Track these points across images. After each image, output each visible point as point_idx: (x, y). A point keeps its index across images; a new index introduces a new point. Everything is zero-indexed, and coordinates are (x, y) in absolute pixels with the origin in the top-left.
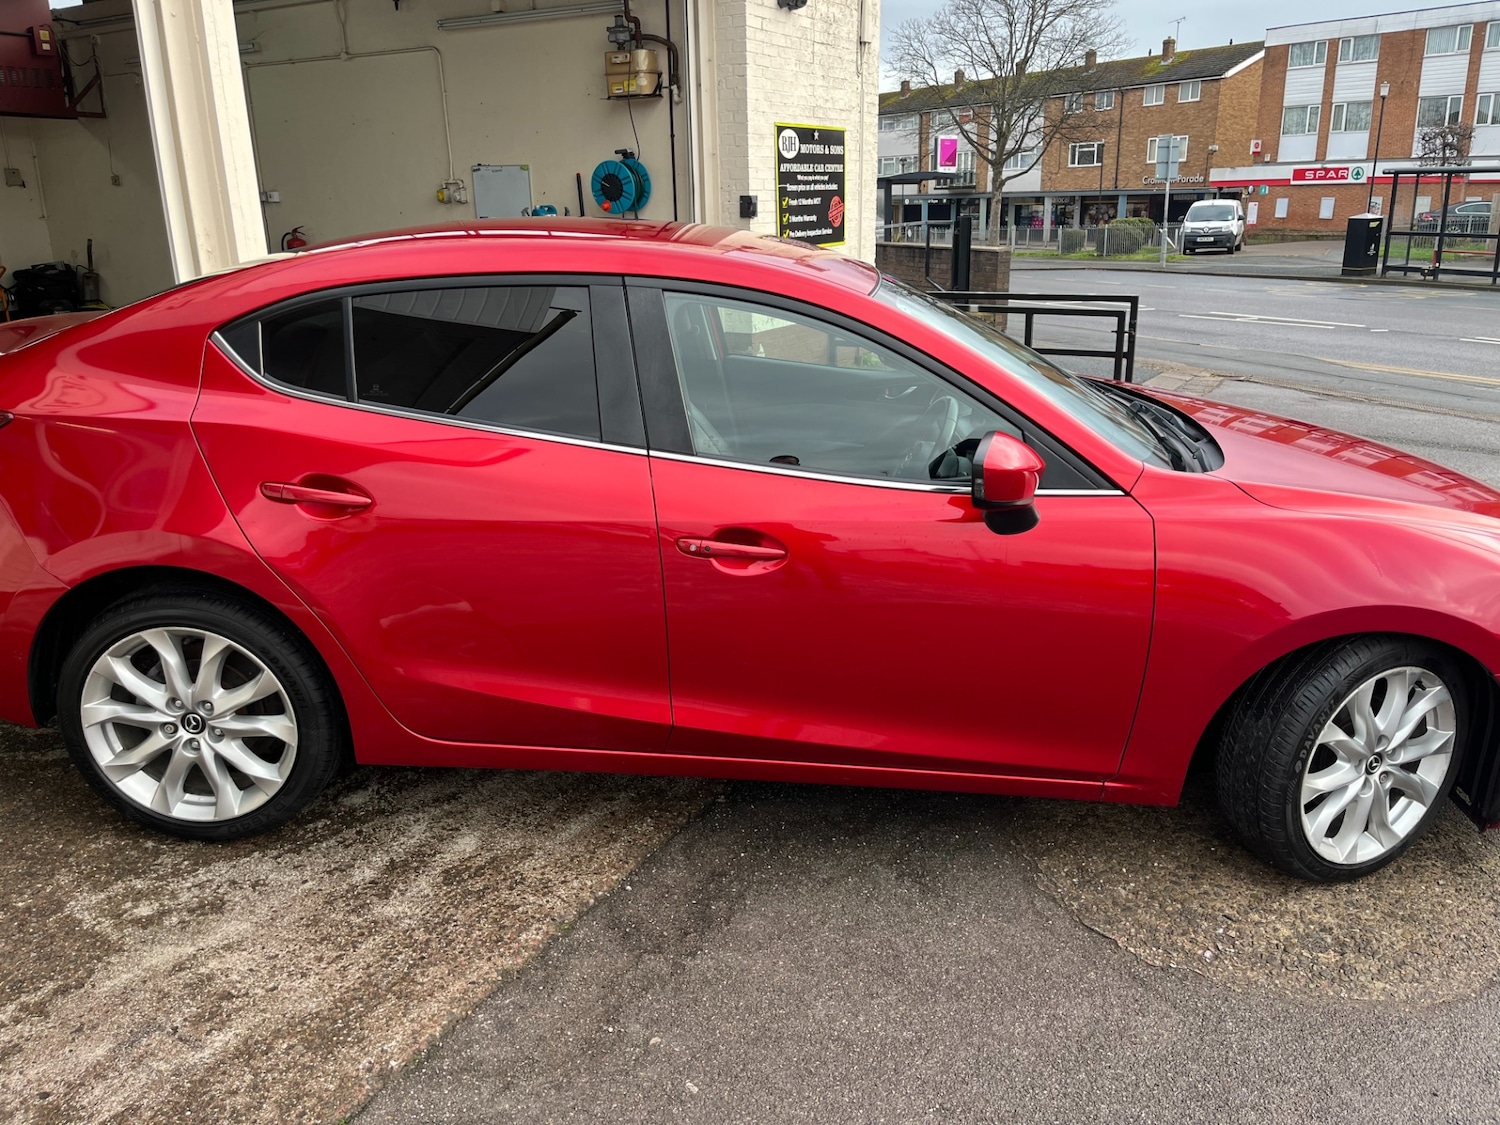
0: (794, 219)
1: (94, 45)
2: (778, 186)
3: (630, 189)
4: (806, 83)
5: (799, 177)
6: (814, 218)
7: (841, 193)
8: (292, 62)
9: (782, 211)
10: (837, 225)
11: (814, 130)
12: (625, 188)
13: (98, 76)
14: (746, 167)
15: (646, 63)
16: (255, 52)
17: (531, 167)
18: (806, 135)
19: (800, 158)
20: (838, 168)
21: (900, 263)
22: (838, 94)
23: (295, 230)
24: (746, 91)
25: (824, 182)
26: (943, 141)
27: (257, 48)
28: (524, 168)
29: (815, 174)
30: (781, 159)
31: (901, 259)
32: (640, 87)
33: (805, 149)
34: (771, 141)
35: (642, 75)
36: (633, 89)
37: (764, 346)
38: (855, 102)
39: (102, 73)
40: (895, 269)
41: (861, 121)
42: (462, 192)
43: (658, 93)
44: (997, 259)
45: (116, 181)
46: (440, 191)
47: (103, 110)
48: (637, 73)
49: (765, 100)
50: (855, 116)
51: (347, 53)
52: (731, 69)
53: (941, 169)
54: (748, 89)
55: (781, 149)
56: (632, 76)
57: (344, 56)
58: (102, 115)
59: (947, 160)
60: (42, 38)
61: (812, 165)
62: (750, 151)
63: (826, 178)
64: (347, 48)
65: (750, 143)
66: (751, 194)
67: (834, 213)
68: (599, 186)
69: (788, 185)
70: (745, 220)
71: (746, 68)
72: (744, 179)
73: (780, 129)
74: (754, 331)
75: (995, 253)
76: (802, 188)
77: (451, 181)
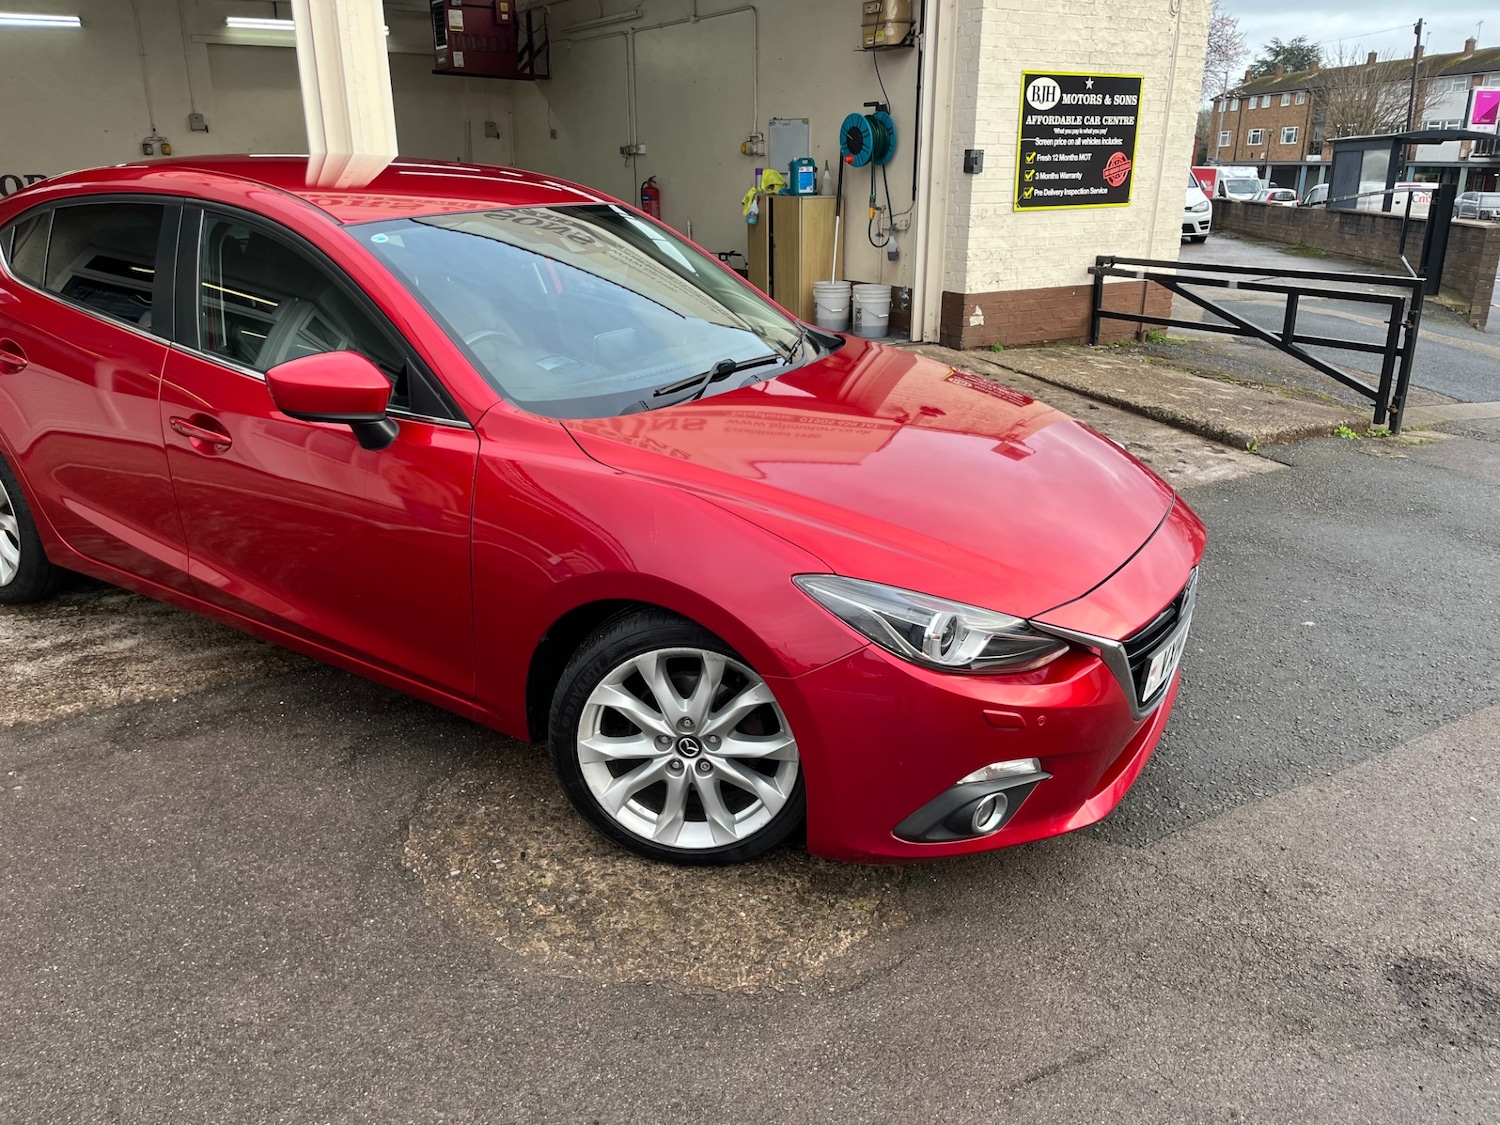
0: (1043, 176)
1: (546, 14)
2: (1020, 140)
3: (869, 142)
4: (1080, 26)
5: (1057, 131)
6: (1079, 176)
7: (1128, 149)
8: (661, 26)
9: (1024, 167)
10: (1117, 183)
11: (1087, 78)
12: (865, 141)
13: (547, 42)
14: (974, 120)
15: (895, 12)
16: (639, 18)
17: (811, 120)
18: (1070, 84)
19: (1060, 109)
20: (1128, 121)
21: (1386, 236)
22: (1133, 37)
23: (651, 179)
24: (980, 37)
25: (1099, 137)
26: (1480, 94)
27: (640, 14)
28: (806, 121)
29: (1083, 126)
30: (1028, 110)
31: (1389, 232)
32: (887, 37)
33: (1067, 99)
34: (1018, 92)
35: (889, 24)
36: (880, 40)
37: (982, 309)
38: (1163, 43)
39: (550, 39)
40: (1381, 244)
41: (1172, 67)
42: (760, 145)
43: (908, 42)
44: (1484, 238)
45: (553, 134)
46: (744, 144)
47: (548, 72)
48: (884, 24)
49: (1009, 46)
50: (1162, 61)
51: (695, 16)
52: (969, 15)
53: (1472, 128)
54: (982, 35)
55: (1030, 98)
56: (879, 27)
57: (692, 18)
58: (546, 77)
59: (1484, 117)
60: (502, 10)
61: (1079, 118)
62: (980, 102)
63: (1104, 131)
64: (696, 11)
65: (979, 94)
66: (976, 147)
67: (1112, 172)
68: (845, 140)
69: (1037, 139)
70: (968, 175)
71: (982, 12)
72: (970, 133)
73: (1029, 79)
74: (967, 292)
75: (1482, 229)
76: (1059, 142)
77: (753, 135)
